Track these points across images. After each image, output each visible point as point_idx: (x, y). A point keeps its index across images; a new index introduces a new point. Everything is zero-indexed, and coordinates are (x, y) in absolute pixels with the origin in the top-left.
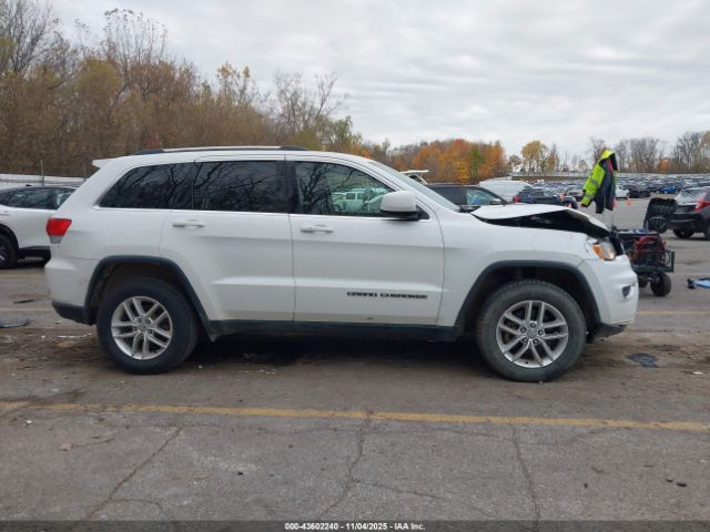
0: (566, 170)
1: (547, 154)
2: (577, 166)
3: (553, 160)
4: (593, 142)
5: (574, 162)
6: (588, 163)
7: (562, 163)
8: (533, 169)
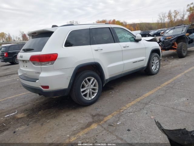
0: (14, 41)
1: (7, 36)
2: (18, 40)
3: (9, 38)
4: (21, 32)
5: (16, 38)
6: (21, 38)
7: (12, 39)
8: (4, 41)
